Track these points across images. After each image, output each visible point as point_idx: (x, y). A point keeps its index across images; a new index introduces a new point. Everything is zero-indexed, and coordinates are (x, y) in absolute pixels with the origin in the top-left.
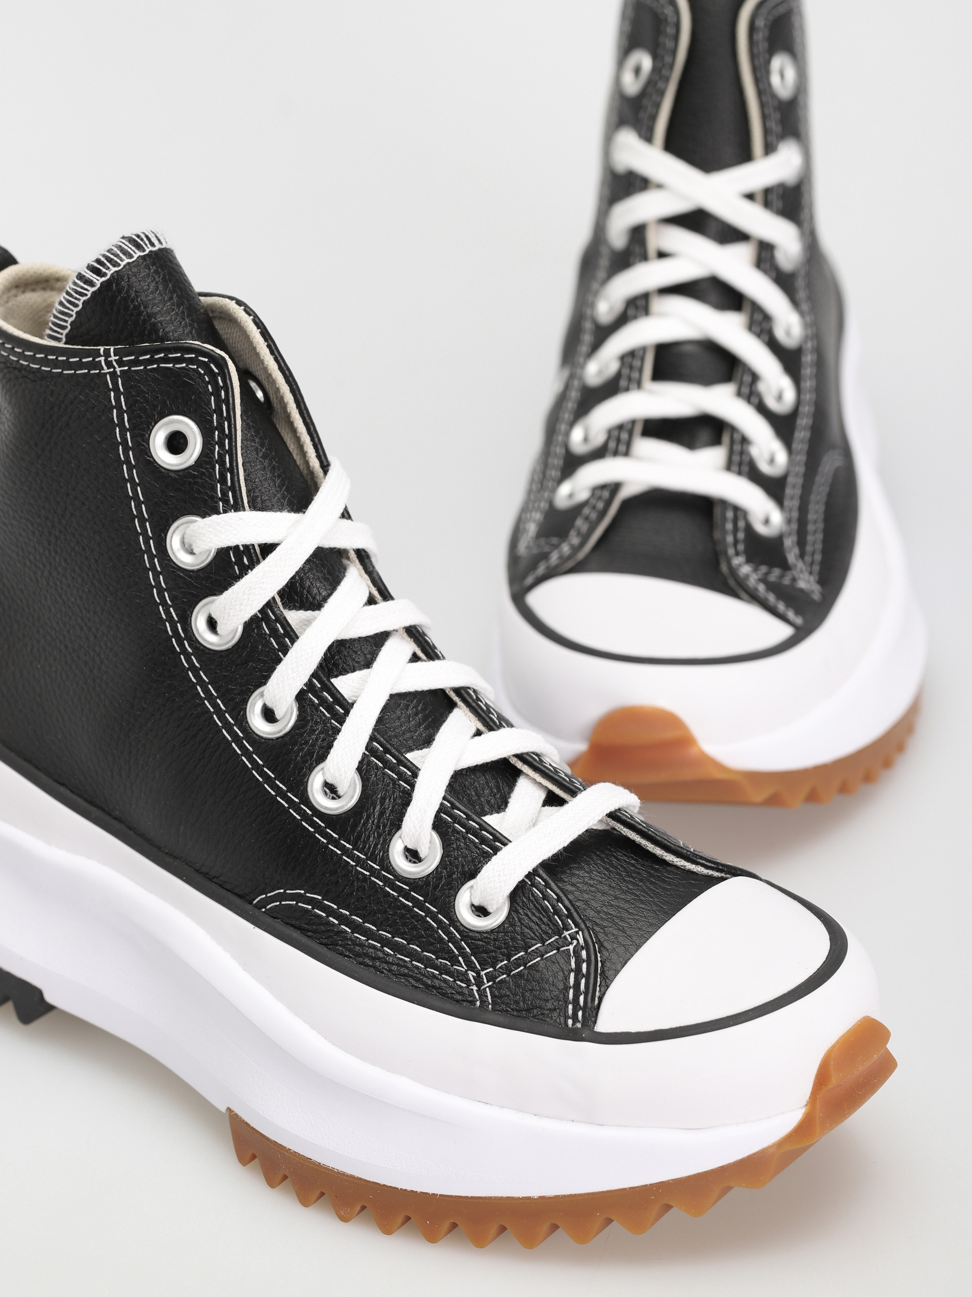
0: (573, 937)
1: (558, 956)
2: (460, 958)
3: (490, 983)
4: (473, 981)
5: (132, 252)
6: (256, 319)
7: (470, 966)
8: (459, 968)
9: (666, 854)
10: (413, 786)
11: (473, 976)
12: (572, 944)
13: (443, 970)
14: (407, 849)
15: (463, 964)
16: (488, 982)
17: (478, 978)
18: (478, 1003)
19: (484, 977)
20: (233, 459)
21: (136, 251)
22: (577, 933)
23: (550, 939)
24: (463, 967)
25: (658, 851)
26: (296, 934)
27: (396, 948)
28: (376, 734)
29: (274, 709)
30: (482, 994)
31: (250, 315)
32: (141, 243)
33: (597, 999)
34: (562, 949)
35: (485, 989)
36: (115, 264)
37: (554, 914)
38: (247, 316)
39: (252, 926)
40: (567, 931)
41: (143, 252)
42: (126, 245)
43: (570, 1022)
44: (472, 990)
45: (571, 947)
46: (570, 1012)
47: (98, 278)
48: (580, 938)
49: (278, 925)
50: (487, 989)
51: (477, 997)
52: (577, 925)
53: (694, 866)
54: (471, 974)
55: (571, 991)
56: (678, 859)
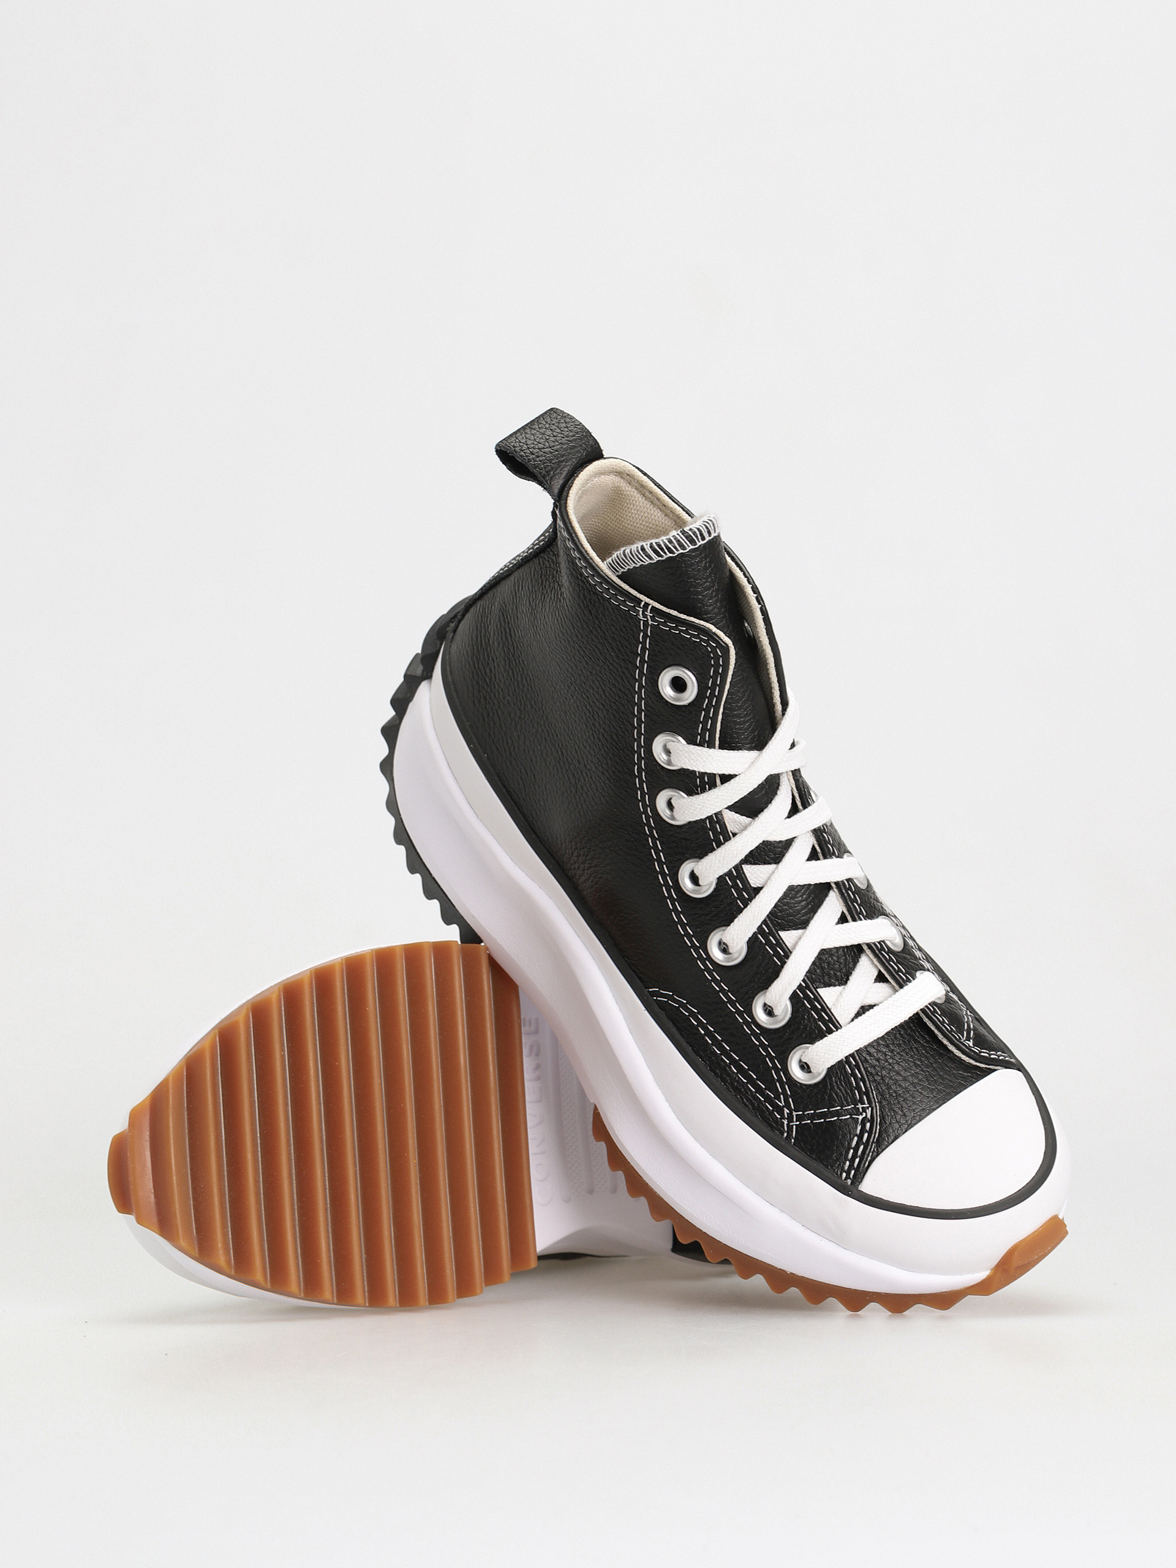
0: (864, 1110)
1: (850, 1120)
2: (782, 1096)
3: (798, 1123)
4: (786, 1116)
5: (686, 546)
6: (764, 608)
7: (787, 1105)
8: (779, 1103)
9: (950, 1045)
10: (784, 963)
11: (787, 1113)
12: (861, 1114)
13: (767, 1098)
14: (765, 1005)
15: (783, 1101)
16: (796, 1121)
17: (790, 1116)
18: (785, 1134)
19: (795, 1117)
20: (716, 713)
21: (689, 545)
22: (868, 1108)
23: (848, 1106)
24: (781, 1103)
25: (945, 1042)
26: (674, 1030)
27: (740, 1069)
28: (767, 919)
29: (700, 878)
30: (790, 1128)
31: (759, 604)
32: (695, 538)
33: (867, 1163)
34: (854, 1116)
35: (792, 1125)
36: (671, 551)
37: (856, 1088)
38: (757, 604)
39: (644, 1009)
40: (862, 1104)
41: (695, 545)
42: (683, 540)
43: (844, 1175)
44: (784, 1123)
45: (860, 1118)
46: (846, 1168)
47: (657, 557)
48: (869, 1112)
49: (662, 1014)
50: (794, 1127)
51: (786, 1129)
52: (870, 1102)
53: (968, 1058)
54: (786, 1111)
55: (852, 1151)
56: (958, 1051)
